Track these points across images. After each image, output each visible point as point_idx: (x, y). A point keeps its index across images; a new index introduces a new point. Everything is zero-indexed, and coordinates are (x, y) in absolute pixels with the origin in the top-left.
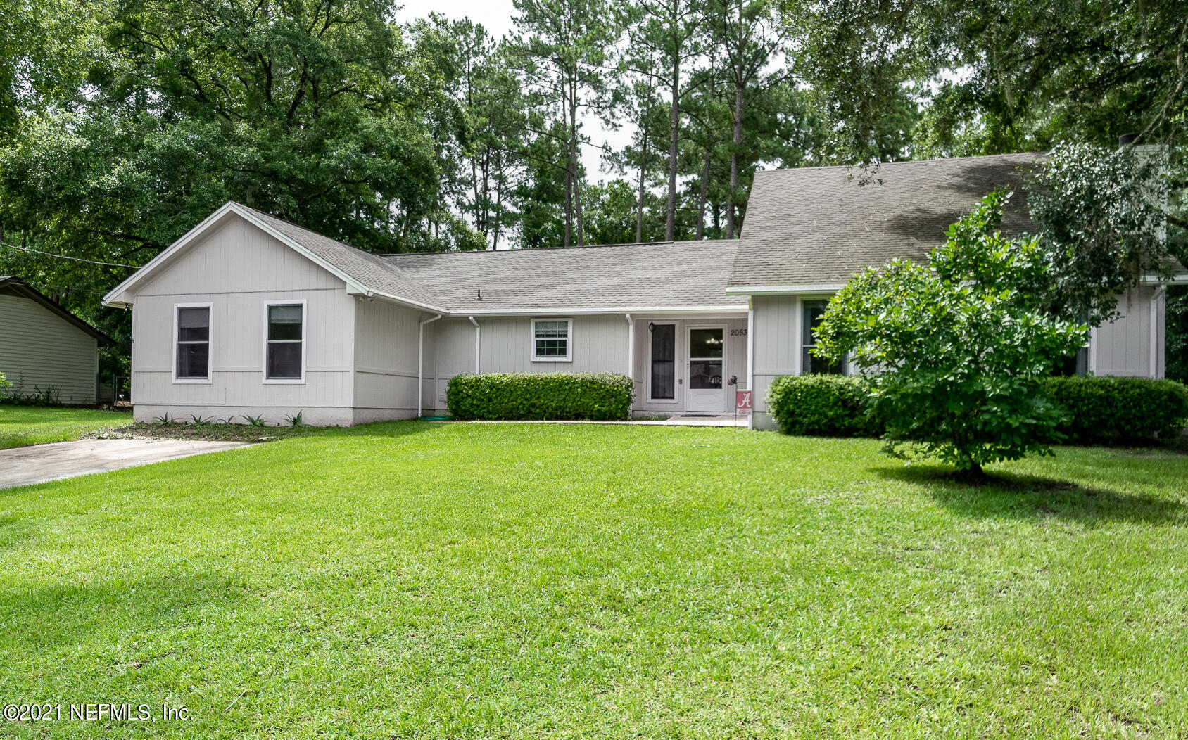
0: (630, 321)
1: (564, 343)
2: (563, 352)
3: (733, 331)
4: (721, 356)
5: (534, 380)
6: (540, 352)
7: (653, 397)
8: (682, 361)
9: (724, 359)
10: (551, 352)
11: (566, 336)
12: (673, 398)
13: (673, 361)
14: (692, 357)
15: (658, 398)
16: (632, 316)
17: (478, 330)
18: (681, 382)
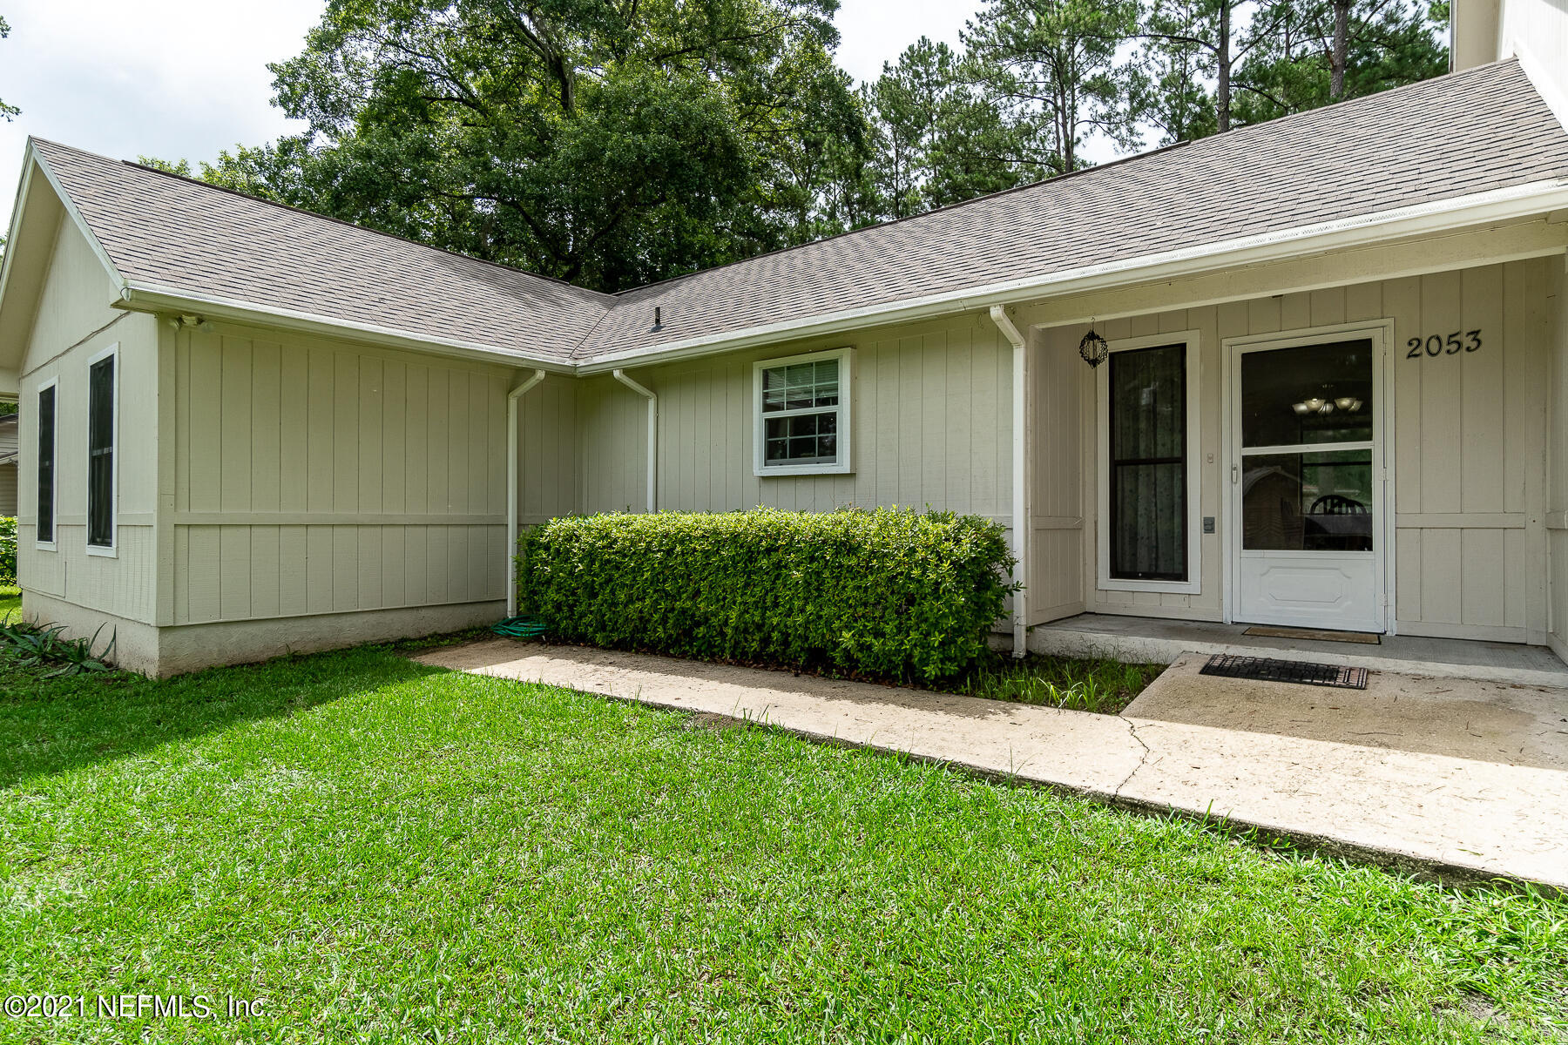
0: (1008, 328)
1: (829, 422)
2: (829, 450)
3: (1415, 343)
4: (1369, 437)
5: (684, 539)
6: (774, 452)
7: (1116, 573)
8: (1211, 459)
9: (1382, 446)
10: (801, 450)
11: (835, 401)
12: (1183, 576)
13: (1182, 461)
14: (1246, 444)
15: (1132, 575)
16: (1011, 310)
17: (652, 404)
18: (1209, 526)
